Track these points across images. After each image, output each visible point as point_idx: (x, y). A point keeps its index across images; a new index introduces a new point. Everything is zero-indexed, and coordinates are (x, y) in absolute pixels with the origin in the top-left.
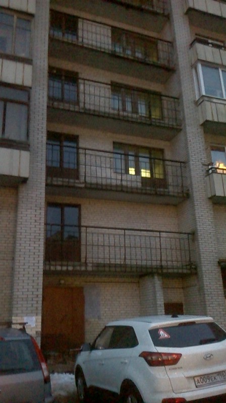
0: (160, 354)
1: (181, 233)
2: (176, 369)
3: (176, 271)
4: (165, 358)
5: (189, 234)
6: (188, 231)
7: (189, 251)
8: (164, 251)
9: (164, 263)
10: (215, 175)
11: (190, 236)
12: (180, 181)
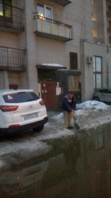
0: (8, 106)
1: (19, 49)
2: (15, 112)
3: (15, 69)
4: (10, 108)
5: (23, 50)
6: (23, 49)
7: (23, 59)
8: (9, 58)
9: (9, 65)
10: (38, 20)
11: (23, 51)
12: (20, 20)
